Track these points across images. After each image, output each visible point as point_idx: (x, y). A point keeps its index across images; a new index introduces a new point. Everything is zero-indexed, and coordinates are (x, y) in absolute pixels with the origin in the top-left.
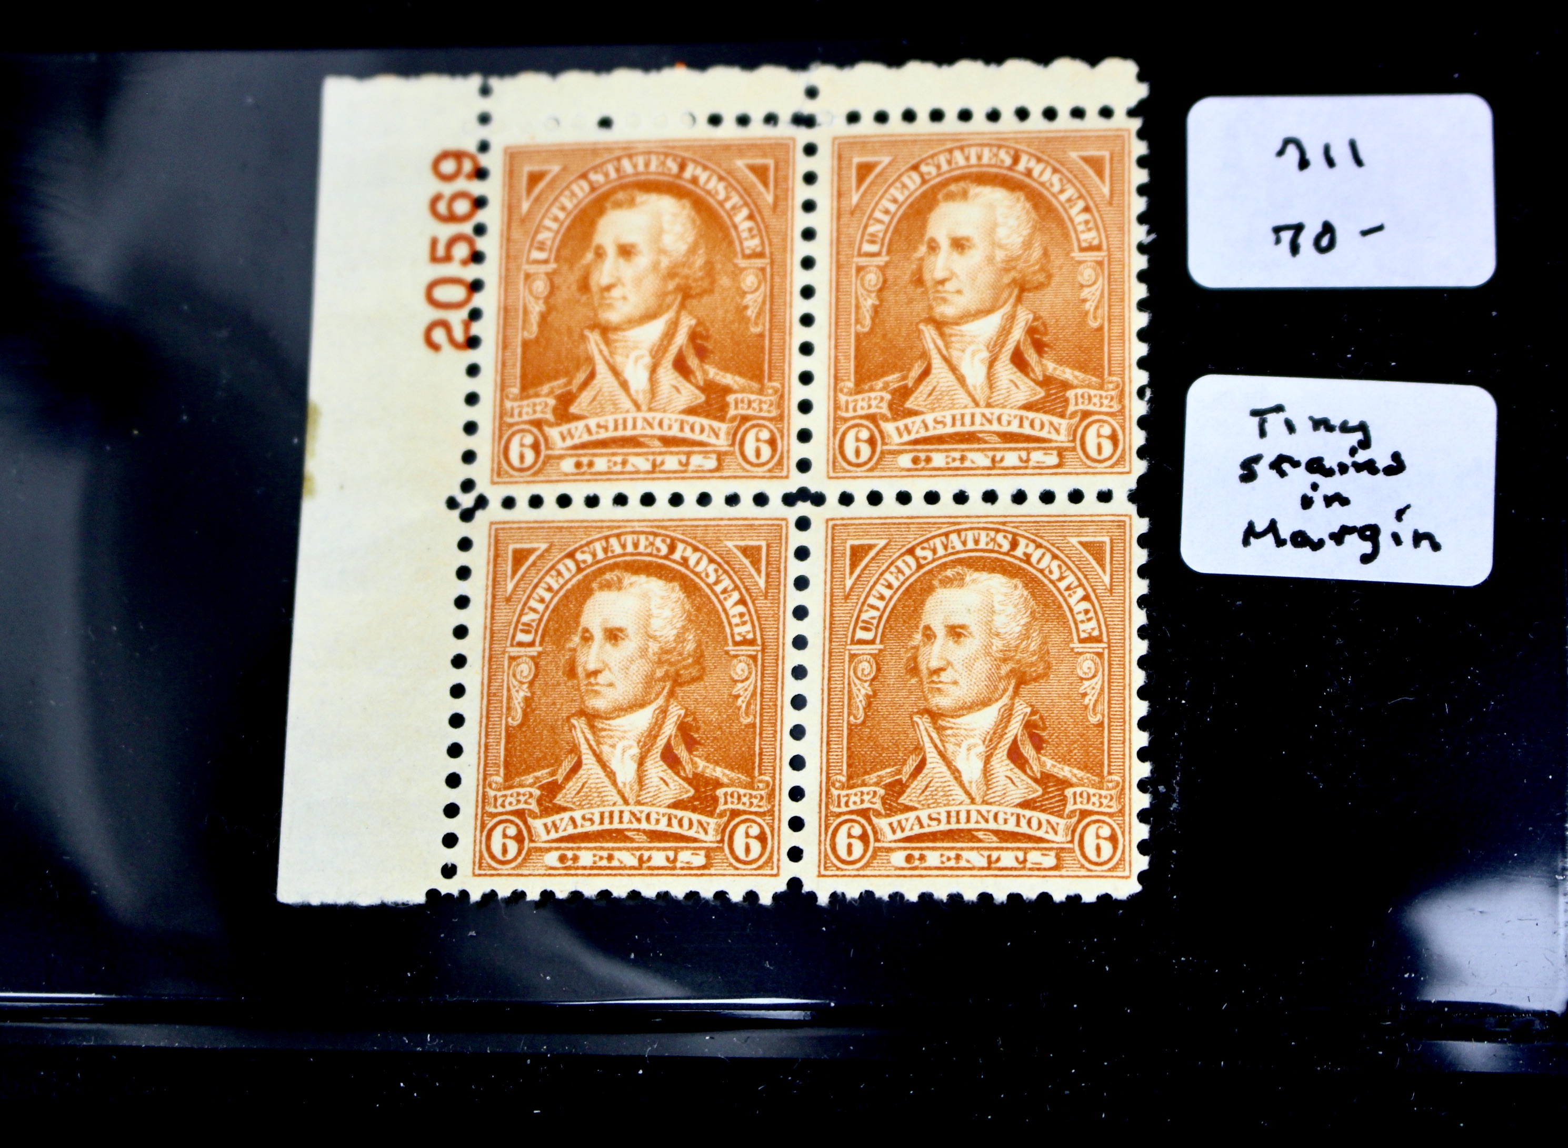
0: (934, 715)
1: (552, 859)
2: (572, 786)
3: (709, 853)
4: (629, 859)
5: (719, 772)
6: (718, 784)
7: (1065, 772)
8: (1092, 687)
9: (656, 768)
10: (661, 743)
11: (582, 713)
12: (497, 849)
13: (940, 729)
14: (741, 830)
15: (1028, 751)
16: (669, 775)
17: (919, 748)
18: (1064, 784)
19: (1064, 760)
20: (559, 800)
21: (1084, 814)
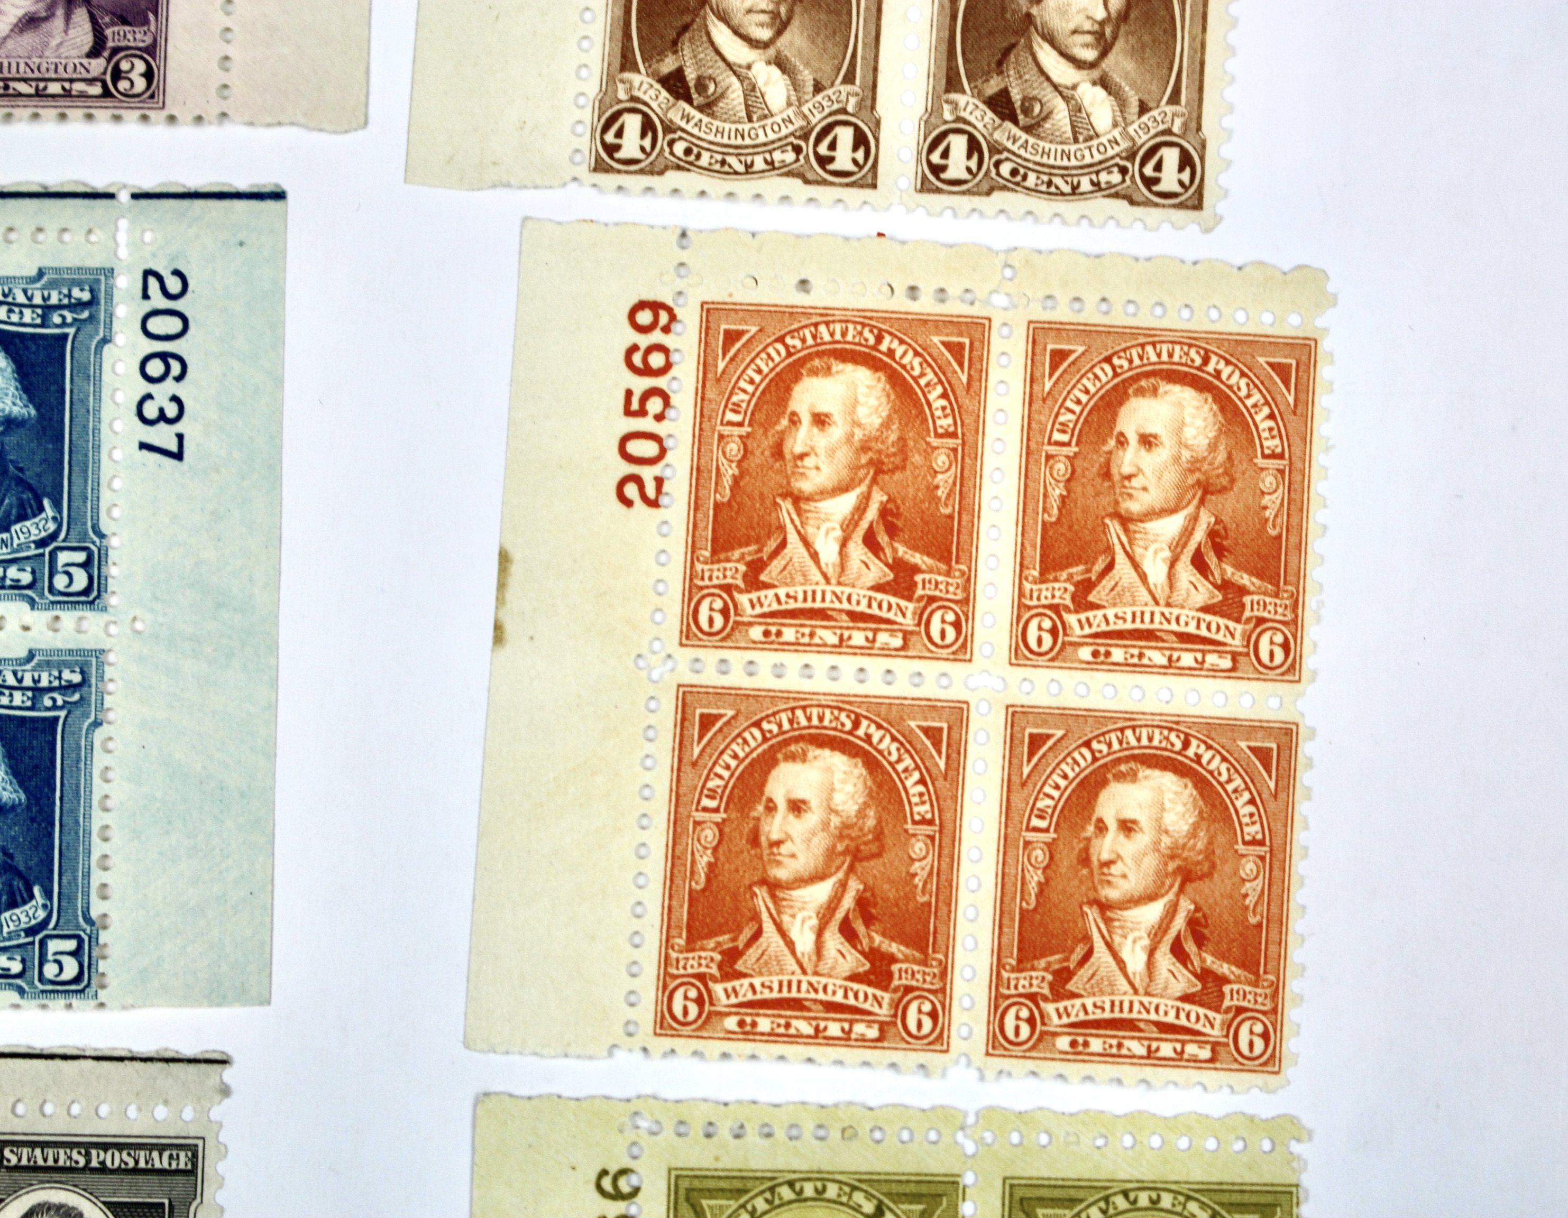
0: (1104, 907)
1: (731, 1023)
2: (752, 954)
3: (883, 1027)
4: (805, 1028)
5: (894, 948)
6: (893, 959)
7: (1225, 969)
8: (1253, 889)
9: (834, 941)
10: (839, 915)
11: (764, 882)
12: (678, 1010)
13: (1108, 921)
14: (913, 1007)
15: (1190, 947)
16: (846, 948)
17: (1087, 938)
18: (1224, 980)
19: (1223, 956)
20: (740, 966)
21: (1240, 1010)
